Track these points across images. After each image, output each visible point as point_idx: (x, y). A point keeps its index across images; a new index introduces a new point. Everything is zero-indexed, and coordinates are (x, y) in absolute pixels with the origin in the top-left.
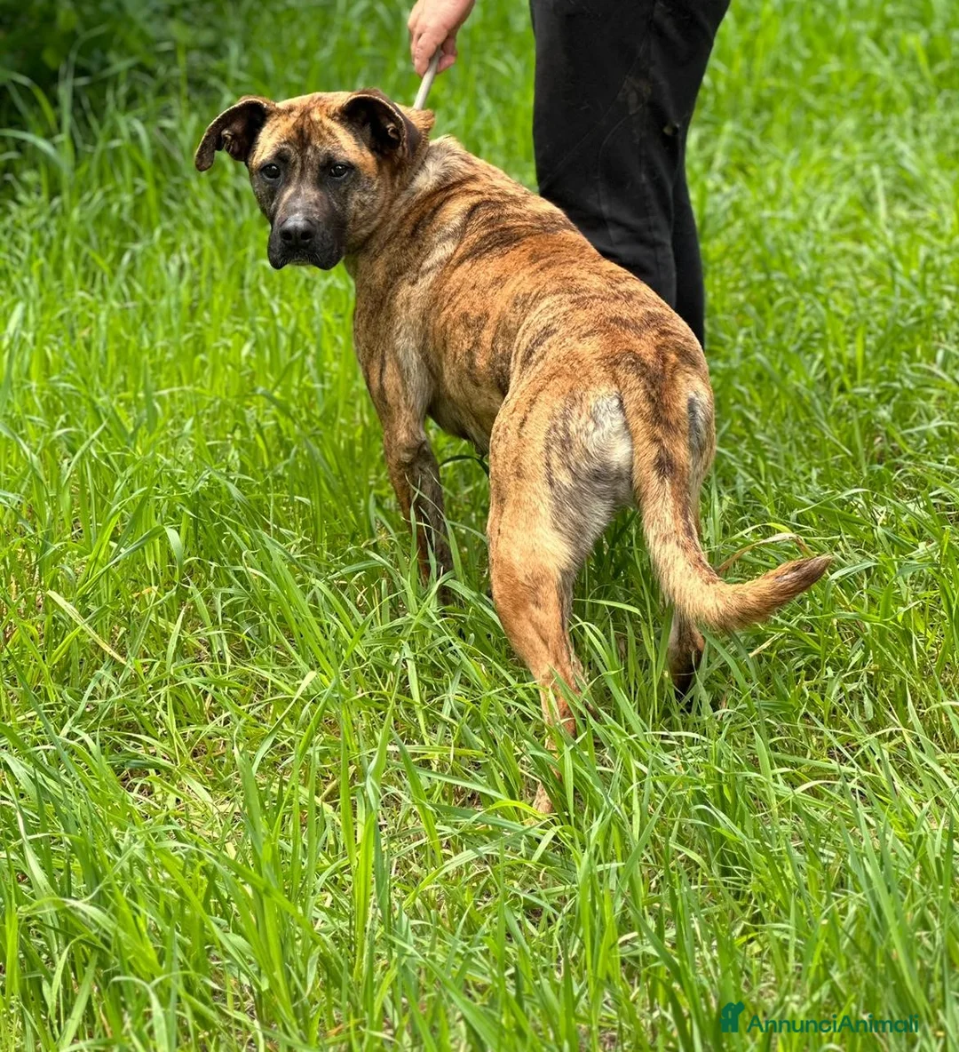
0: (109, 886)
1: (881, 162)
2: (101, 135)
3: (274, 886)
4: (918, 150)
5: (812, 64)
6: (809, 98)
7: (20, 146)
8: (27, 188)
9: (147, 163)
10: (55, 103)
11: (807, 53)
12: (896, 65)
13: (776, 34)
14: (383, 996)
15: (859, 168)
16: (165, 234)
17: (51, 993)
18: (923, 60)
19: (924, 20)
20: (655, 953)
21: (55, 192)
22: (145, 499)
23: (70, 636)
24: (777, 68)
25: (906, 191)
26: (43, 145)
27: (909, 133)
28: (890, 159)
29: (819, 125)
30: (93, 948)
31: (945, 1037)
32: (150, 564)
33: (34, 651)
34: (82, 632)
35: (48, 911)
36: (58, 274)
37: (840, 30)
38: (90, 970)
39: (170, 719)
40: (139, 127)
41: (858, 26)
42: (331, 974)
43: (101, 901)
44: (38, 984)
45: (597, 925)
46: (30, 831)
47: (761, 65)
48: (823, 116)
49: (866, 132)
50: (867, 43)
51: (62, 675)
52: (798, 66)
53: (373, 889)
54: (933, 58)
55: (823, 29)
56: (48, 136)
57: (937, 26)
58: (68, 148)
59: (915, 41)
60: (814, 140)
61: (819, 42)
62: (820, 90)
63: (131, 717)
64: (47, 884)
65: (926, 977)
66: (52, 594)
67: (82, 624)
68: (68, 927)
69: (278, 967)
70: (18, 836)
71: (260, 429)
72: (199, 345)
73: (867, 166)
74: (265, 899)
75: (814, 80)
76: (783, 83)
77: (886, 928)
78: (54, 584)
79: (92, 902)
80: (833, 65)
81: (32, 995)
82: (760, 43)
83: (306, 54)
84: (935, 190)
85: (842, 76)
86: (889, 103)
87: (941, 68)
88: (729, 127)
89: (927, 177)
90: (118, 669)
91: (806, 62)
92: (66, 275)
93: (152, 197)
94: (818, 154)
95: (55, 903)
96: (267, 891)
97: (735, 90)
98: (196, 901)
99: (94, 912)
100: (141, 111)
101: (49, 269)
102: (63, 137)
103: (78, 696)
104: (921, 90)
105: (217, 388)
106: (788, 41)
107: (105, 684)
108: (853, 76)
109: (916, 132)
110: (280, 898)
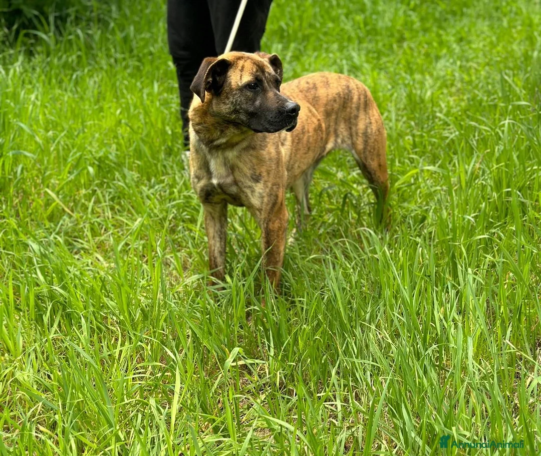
0: (67, 283)
1: (347, 59)
2: (65, 34)
3: (124, 283)
4: (359, 55)
5: (323, 24)
6: (321, 36)
7: (36, 36)
8: (38, 53)
9: (83, 46)
10: (48, 24)
11: (321, 20)
12: (352, 26)
13: (311, 12)
14: (162, 322)
15: (338, 61)
16: (89, 71)
17: (46, 319)
18: (362, 26)
19: (363, 10)
20: (258, 309)
21: (48, 55)
22: (81, 157)
23: (54, 204)
24: (311, 26)
25: (354, 70)
26: (44, 36)
27: (356, 49)
28: (350, 58)
29: (325, 46)
30: (61, 304)
31: (356, 339)
32: (82, 181)
33: (41, 210)
34: (58, 204)
35: (45, 291)
36: (49, 83)
37: (334, 13)
38: (60, 312)
39: (89, 234)
40: (79, 32)
41: (340, 11)
42: (145, 315)
43: (64, 288)
44: (41, 316)
45: (238, 300)
46: (38, 264)
47: (305, 24)
48: (327, 43)
49: (341, 49)
50: (343, 18)
51: (51, 218)
52: (318, 25)
53: (160, 285)
54: (366, 24)
55: (328, 12)
56: (46, 33)
57: (368, 13)
58: (53, 38)
59: (359, 18)
60: (323, 51)
61: (326, 17)
62: (325, 34)
63: (76, 234)
64: (44, 280)
65: (350, 319)
66: (47, 190)
67: (58, 201)
68: (52, 296)
69: (126, 312)
70: (34, 265)
71: (123, 138)
72: (101, 109)
73: (341, 60)
74: (122, 288)
75: (324, 30)
76: (312, 31)
77: (338, 301)
78: (48, 187)
79: (60, 288)
80: (331, 25)
81: (39, 319)
82: (305, 15)
83: (141, 11)
84: (364, 71)
85: (334, 29)
86: (350, 39)
87: (368, 28)
88: (293, 45)
89: (362, 66)
90: (70, 217)
91: (321, 24)
92: (52, 84)
93: (84, 58)
94: (324, 55)
95: (47, 288)
96: (122, 285)
97: (295, 32)
98: (98, 290)
99: (62, 291)
100: (80, 26)
101: (47, 81)
102: (51, 34)
103: (56, 226)
104: (361, 35)
105: (108, 123)
106: (315, 15)
107: (66, 222)
108: (337, 30)
109: (359, 50)
110: (127, 288)
